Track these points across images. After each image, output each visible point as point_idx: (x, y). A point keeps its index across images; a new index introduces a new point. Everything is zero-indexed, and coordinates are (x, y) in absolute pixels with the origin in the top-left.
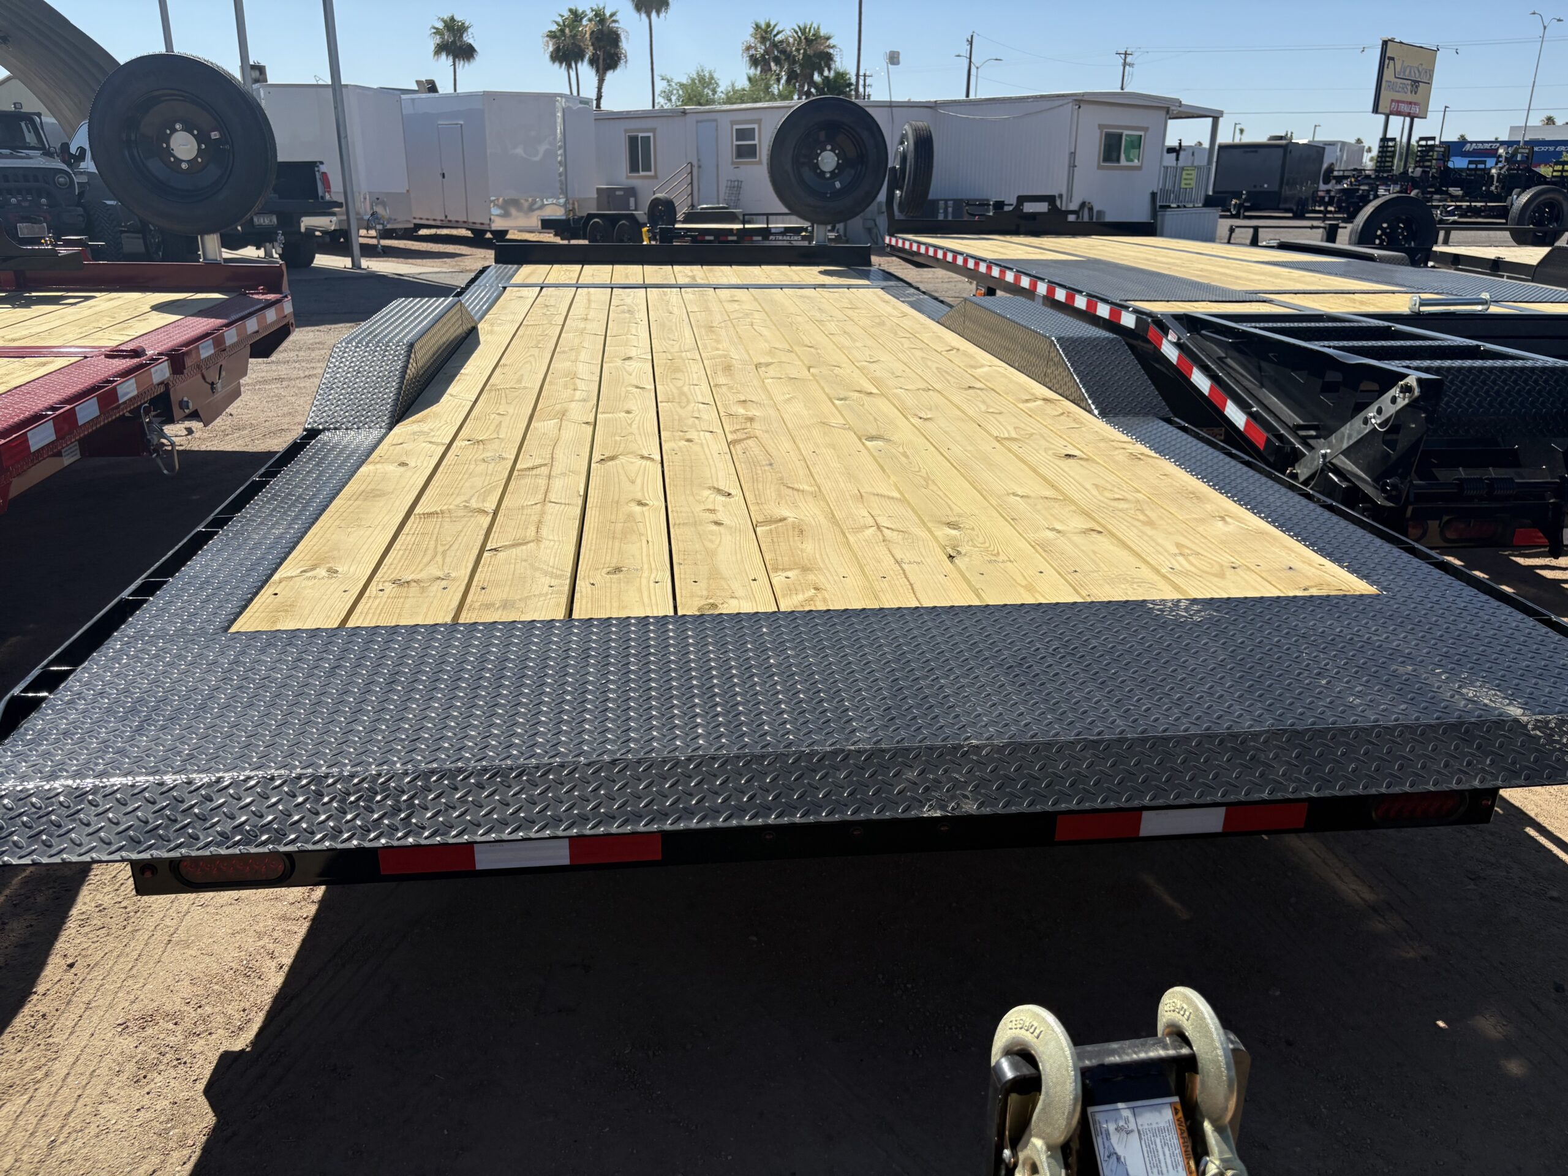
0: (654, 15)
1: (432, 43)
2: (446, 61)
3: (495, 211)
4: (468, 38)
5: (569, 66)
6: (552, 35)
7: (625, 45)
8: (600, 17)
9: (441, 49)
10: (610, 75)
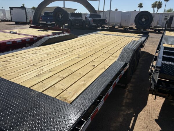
0: (167, 2)
1: (138, 6)
2: (139, 8)
3: (130, 25)
4: (142, 5)
5: (154, 8)
6: (153, 4)
7: (162, 5)
8: (159, 2)
9: (139, 6)
10: (159, 9)
